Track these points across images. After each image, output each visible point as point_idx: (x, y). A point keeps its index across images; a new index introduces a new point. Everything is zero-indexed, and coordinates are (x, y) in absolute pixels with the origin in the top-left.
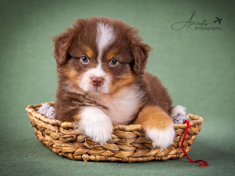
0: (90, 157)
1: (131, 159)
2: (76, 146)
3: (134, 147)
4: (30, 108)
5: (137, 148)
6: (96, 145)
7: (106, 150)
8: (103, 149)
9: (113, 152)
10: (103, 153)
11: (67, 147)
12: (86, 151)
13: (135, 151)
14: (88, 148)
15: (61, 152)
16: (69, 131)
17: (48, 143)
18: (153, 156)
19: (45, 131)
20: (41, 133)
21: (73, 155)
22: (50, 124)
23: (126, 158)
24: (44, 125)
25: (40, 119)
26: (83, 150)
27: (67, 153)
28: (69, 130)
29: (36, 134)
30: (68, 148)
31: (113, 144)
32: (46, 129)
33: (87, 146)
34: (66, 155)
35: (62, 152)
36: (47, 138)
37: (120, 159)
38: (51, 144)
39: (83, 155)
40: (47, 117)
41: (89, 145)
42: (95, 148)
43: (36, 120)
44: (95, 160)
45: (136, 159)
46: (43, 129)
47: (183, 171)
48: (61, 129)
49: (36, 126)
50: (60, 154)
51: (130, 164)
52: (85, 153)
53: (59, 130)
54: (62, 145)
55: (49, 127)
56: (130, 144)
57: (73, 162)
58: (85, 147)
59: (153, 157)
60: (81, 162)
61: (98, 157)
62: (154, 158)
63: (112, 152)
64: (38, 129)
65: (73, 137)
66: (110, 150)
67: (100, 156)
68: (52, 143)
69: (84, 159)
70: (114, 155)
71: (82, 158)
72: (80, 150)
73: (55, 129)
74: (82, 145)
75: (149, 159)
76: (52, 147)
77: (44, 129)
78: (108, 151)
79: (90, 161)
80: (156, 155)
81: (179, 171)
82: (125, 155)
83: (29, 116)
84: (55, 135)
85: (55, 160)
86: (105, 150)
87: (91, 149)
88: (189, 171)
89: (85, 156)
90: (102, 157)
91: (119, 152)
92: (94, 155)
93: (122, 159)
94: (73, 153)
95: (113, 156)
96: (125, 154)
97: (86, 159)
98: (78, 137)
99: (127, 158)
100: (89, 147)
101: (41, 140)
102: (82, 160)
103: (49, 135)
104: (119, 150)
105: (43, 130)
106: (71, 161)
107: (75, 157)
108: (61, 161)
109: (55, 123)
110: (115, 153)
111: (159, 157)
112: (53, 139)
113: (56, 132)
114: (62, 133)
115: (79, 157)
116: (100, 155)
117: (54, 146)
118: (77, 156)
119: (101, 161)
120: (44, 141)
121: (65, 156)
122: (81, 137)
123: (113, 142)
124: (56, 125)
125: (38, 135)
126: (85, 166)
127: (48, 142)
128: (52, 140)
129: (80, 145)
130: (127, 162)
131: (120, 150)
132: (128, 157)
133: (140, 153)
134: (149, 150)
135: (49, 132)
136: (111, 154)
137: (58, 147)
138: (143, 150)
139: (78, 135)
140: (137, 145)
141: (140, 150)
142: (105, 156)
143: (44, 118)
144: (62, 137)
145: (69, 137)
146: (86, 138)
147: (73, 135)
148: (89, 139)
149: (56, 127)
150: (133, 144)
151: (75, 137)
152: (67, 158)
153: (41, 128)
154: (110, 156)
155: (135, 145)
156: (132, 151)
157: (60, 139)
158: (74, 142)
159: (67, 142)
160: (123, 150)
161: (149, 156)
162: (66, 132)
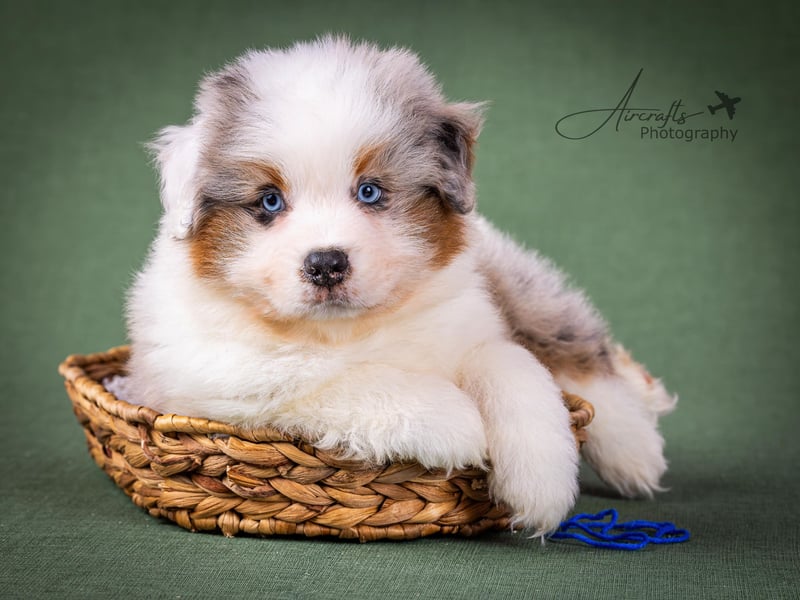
0: (242, 523)
1: (366, 530)
2: (201, 488)
3: (377, 494)
4: (71, 366)
5: (386, 497)
6: (260, 487)
7: (291, 502)
8: (282, 500)
9: (312, 510)
10: (281, 510)
11: (172, 490)
12: (231, 504)
13: (379, 508)
14: (236, 497)
15: (155, 505)
16: (178, 442)
17: (121, 476)
18: (434, 523)
19: (110, 440)
20: (100, 446)
21: (193, 516)
22: (122, 419)
23: (352, 529)
24: (107, 421)
25: (96, 403)
26: (219, 500)
27: (175, 509)
28: (178, 439)
29: (91, 447)
30: (177, 494)
31: (313, 485)
32: (112, 432)
33: (233, 489)
34: (170, 515)
35: (160, 505)
36: (118, 460)
37: (334, 532)
38: (128, 479)
39: (222, 517)
40: (116, 399)
41: (239, 485)
42: (255, 495)
43: (87, 404)
44: (256, 531)
45: (381, 531)
46: (105, 433)
47: (522, 571)
48: (158, 438)
49: (86, 423)
50: (153, 511)
51: (364, 546)
52: (226, 512)
53: (149, 440)
54: (160, 486)
55: (120, 427)
56: (364, 486)
57: (192, 537)
58: (227, 493)
59: (434, 526)
60: (217, 537)
61: (266, 524)
62: (439, 528)
63: (308, 508)
64: (92, 433)
65: (193, 461)
66: (302, 504)
67: (272, 522)
68: (132, 478)
69: (223, 530)
70: (315, 517)
71: (217, 526)
72: (211, 502)
73: (138, 434)
74: (220, 487)
75: (424, 533)
76: (130, 489)
77: (108, 433)
78: (295, 507)
79: (241, 534)
80: (444, 519)
81: (509, 570)
82: (349, 520)
83: (69, 390)
84: (138, 452)
85: (136, 531)
86: (287, 504)
87: (244, 499)
88: (541, 572)
89: (227, 520)
90: (279, 522)
91: (331, 508)
92: (254, 517)
93: (341, 530)
94: (191, 510)
95: (311, 521)
96: (347, 516)
97: (231, 529)
98: (206, 461)
99: (353, 527)
100: (237, 492)
101: (101, 465)
102: (217, 531)
103: (121, 451)
104: (330, 502)
105: (106, 436)
106: (186, 533)
107: (198, 522)
108: (155, 535)
109: (137, 419)
110: (317, 511)
111: (454, 526)
112: (133, 466)
113: (139, 444)
114: (159, 448)
115: (211, 521)
116: (273, 518)
117: (137, 486)
118: (203, 521)
119: (274, 536)
120: (111, 468)
121: (167, 518)
122: (215, 461)
123: (313, 480)
124: (141, 424)
125: (95, 451)
126: (227, 552)
127: (119, 474)
128: (130, 468)
129: (211, 487)
130: (355, 540)
131: (331, 505)
132: (358, 526)
133: (394, 512)
134: (423, 504)
135: (123, 443)
136: (306, 514)
137: (149, 491)
138: (404, 503)
139: (205, 456)
140: (385, 490)
141: (395, 505)
142: (287, 522)
143: (108, 401)
144: (159, 459)
145: (180, 462)
146: (231, 465)
147: (192, 456)
148: (241, 467)
149: (142, 431)
150: (372, 485)
151: (198, 460)
152: (173, 523)
153: (101, 429)
154: (304, 523)
155: (378, 490)
156: (370, 506)
157: (152, 465)
158: (194, 477)
159: (174, 476)
160: (343, 505)
161: (422, 523)
162: (170, 445)
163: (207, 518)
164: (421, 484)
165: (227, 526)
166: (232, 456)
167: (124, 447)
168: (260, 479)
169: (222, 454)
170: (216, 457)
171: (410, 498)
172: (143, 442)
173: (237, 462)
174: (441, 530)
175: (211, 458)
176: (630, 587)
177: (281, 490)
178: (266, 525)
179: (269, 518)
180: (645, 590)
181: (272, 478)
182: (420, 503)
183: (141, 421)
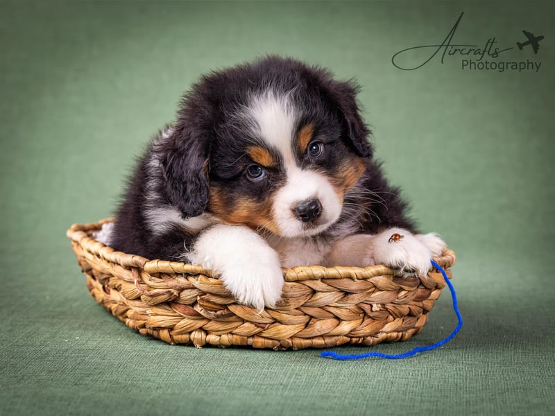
0: (208, 337)
1: (297, 341)
2: (178, 313)
3: (305, 314)
4: (76, 231)
5: (311, 317)
6: (221, 311)
7: (244, 321)
8: (237, 320)
9: (258, 327)
10: (237, 327)
11: (157, 315)
12: (200, 323)
13: (307, 325)
14: (203, 318)
15: (144, 326)
16: (162, 280)
17: (117, 307)
18: (345, 336)
19: (109, 281)
20: (100, 286)
21: (172, 333)
22: (120, 265)
23: (288, 340)
24: (108, 268)
25: (98, 256)
26: (192, 321)
27: (159, 329)
28: (161, 278)
29: (91, 288)
30: (160, 318)
32: (112, 275)
33: (202, 313)
34: (155, 333)
35: (147, 326)
36: (115, 295)
38: (122, 309)
39: (193, 334)
41: (206, 310)
42: (218, 317)
43: (90, 257)
44: (218, 343)
45: (308, 341)
46: (105, 276)
47: (412, 369)
48: (146, 277)
49: (89, 270)
50: (142, 331)
51: (297, 354)
52: (196, 330)
53: (139, 280)
54: (148, 312)
55: (119, 271)
56: (296, 309)
57: (173, 349)
58: (198, 316)
59: (345, 338)
60: (190, 348)
62: (349, 339)
63: (256, 325)
64: (93, 277)
65: (172, 294)
66: (252, 322)
67: (230, 336)
68: (126, 308)
69: (194, 342)
70: (261, 332)
71: (190, 340)
72: (186, 322)
73: (132, 275)
74: (191, 312)
75: (338, 343)
76: (125, 315)
77: (108, 276)
78: (246, 324)
79: (207, 345)
80: (353, 333)
81: (403, 368)
82: (285, 334)
83: (75, 248)
84: (133, 288)
85: (132, 345)
86: (241, 323)
87: (210, 320)
88: (426, 369)
89: (197, 336)
90: (235, 336)
91: (272, 326)
92: (217, 333)
94: (171, 329)
95: (258, 335)
96: (284, 331)
97: (200, 341)
98: (182, 294)
99: (288, 338)
100: (205, 315)
101: (100, 301)
102: (190, 344)
103: (117, 289)
105: (106, 279)
106: (167, 346)
107: (175, 337)
108: (146, 347)
109: (131, 264)
110: (263, 328)
111: (360, 337)
112: (127, 299)
113: (133, 283)
114: (147, 285)
115: (185, 337)
116: (231, 333)
117: (129, 313)
118: (180, 336)
120: (108, 302)
121: (153, 336)
122: (189, 293)
124: (134, 268)
125: (95, 291)
126: (199, 359)
127: (116, 305)
128: (125, 301)
129: (186, 312)
130: (290, 349)
131: (273, 323)
132: (291, 338)
133: (317, 327)
134: (338, 322)
135: (119, 282)
136: (255, 329)
137: (139, 316)
138: (324, 321)
139: (182, 290)
140: (311, 311)
141: (318, 323)
142: (241, 336)
143: (108, 252)
144: (148, 293)
145: (163, 294)
146: (200, 296)
147: (172, 290)
148: (207, 297)
149: (135, 273)
150: (302, 308)
151: (176, 293)
152: (158, 339)
153: (102, 274)
154: (253, 336)
155: (306, 312)
156: (300, 323)
157: (142, 297)
158: (173, 305)
159: (157, 305)
160: (281, 323)
161: (338, 336)
162: (156, 282)
163: (182, 334)
164: (337, 307)
165: (197, 340)
166: (201, 289)
167: (121, 285)
168: (221, 305)
169: (194, 288)
170: (189, 290)
171: (329, 318)
172: (135, 281)
173: (204, 293)
174: (351, 341)
175: (185, 291)
176: (491, 379)
177: (237, 313)
178: (226, 338)
179: (227, 334)
180: (502, 381)
181: (230, 304)
182: (335, 321)
183: (134, 266)
